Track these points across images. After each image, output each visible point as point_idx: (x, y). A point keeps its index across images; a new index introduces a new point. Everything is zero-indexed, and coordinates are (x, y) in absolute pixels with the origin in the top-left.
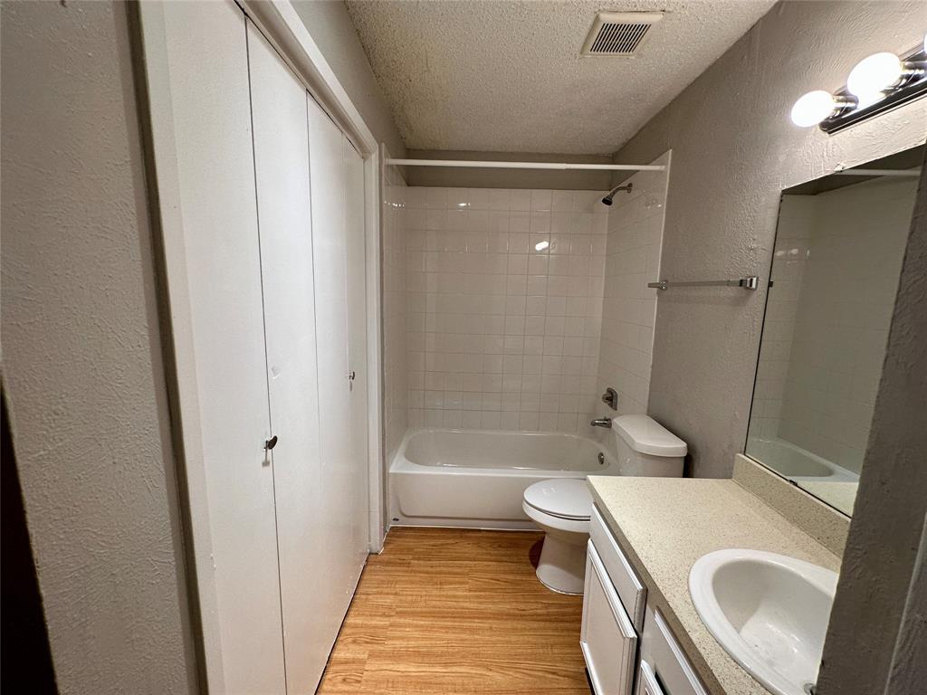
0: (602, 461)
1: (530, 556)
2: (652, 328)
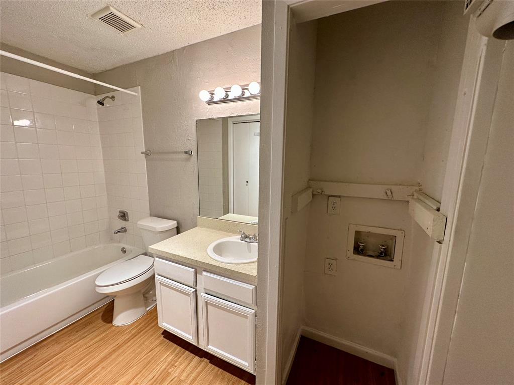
0: (125, 252)
1: (103, 321)
2: (145, 174)
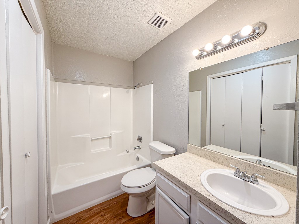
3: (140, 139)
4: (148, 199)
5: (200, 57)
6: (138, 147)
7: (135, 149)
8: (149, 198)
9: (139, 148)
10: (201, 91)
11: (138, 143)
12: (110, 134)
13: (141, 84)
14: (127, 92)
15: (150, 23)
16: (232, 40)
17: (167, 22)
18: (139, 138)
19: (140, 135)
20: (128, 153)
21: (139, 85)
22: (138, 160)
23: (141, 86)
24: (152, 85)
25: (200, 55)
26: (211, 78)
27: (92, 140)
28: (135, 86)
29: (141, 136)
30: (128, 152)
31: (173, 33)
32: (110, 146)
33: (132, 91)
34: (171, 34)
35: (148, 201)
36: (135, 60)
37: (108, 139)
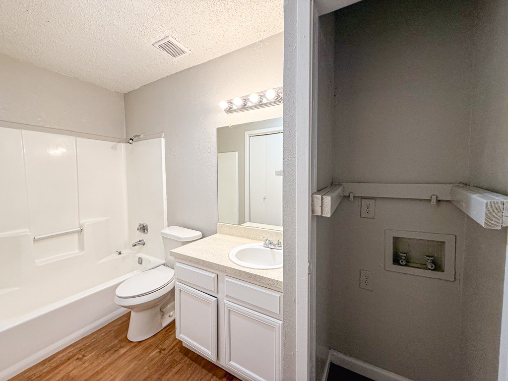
3: (144, 229)
4: (163, 312)
5: (229, 110)
6: (140, 241)
7: (134, 246)
8: (164, 310)
9: (141, 243)
10: (237, 153)
11: (140, 236)
12: (78, 226)
13: (142, 136)
14: (114, 148)
15: (157, 45)
16: (260, 99)
17: (184, 52)
18: (142, 226)
19: (142, 222)
20: (120, 256)
21: (137, 138)
22: (141, 264)
23: (142, 140)
24: (163, 140)
25: (230, 109)
26: (249, 135)
27: (35, 240)
28: (131, 139)
29: (145, 222)
30: (120, 253)
31: (193, 67)
32: (81, 247)
33: (123, 146)
34: (191, 68)
35: (163, 315)
36: (129, 92)
37: (76, 236)
